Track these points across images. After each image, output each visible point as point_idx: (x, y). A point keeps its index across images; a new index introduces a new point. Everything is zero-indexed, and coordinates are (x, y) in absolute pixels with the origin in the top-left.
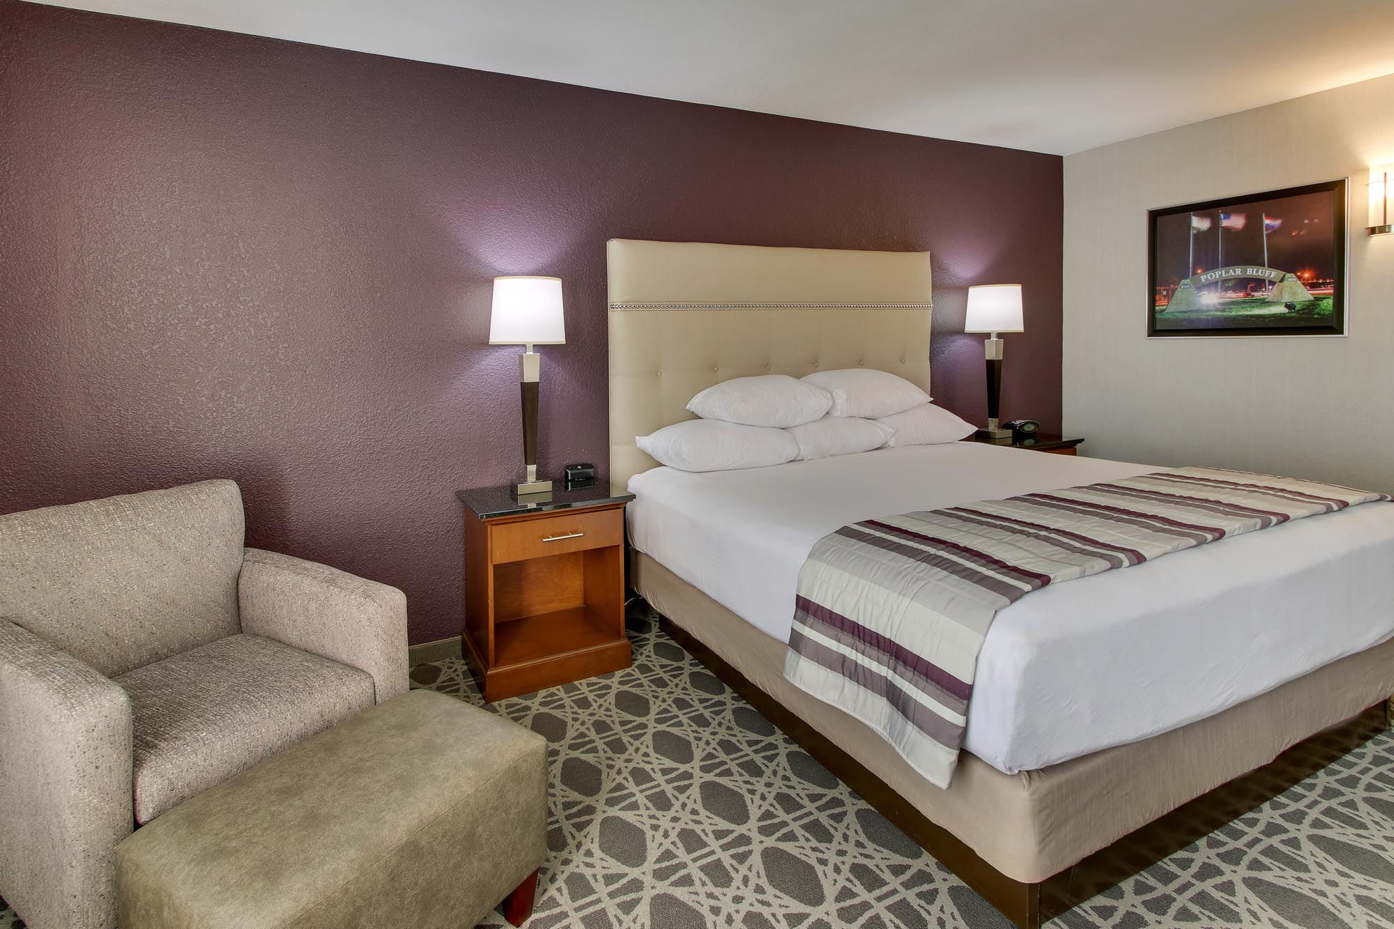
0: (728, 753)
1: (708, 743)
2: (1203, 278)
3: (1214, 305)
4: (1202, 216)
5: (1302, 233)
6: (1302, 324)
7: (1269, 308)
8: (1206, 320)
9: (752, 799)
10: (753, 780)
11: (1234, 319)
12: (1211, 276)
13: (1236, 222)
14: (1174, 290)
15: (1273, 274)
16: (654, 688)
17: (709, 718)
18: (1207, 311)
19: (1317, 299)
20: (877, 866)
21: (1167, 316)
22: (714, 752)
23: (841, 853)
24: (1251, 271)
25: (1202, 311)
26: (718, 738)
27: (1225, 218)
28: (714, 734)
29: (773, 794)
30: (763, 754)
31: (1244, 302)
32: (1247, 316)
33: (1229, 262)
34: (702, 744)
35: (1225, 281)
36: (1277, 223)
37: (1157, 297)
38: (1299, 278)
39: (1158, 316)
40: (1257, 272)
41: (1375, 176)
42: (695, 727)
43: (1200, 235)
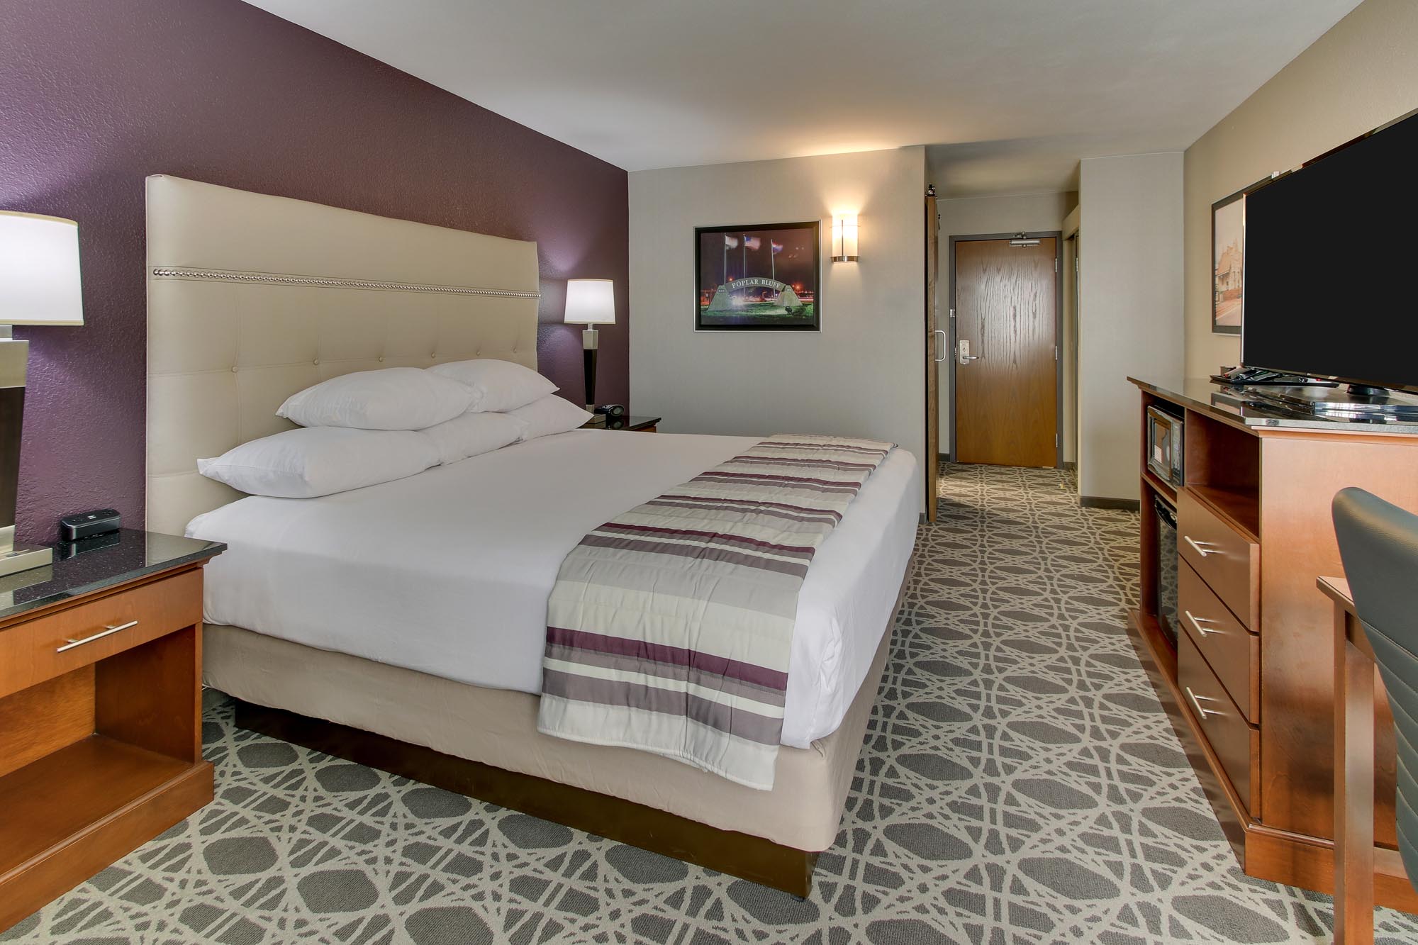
0: (423, 861)
1: (388, 861)
2: (733, 285)
3: (741, 307)
4: (732, 237)
5: (795, 257)
6: (796, 323)
7: (776, 311)
8: (736, 318)
9: (483, 906)
10: (473, 880)
11: (754, 318)
12: (739, 284)
13: (753, 243)
14: (714, 293)
15: (777, 285)
16: (268, 817)
17: (373, 825)
18: (737, 311)
19: (805, 305)
20: (656, 908)
21: (709, 314)
22: (403, 869)
23: (615, 915)
24: (765, 282)
25: (733, 311)
26: (399, 846)
27: (747, 240)
28: (391, 843)
29: (507, 886)
30: (469, 840)
31: (760, 305)
32: (764, 316)
33: (751, 274)
34: (380, 865)
35: (748, 288)
36: (780, 247)
37: (702, 299)
38: (794, 289)
39: (703, 313)
40: (768, 283)
41: (836, 222)
42: (360, 847)
43: (731, 251)
